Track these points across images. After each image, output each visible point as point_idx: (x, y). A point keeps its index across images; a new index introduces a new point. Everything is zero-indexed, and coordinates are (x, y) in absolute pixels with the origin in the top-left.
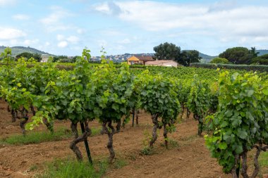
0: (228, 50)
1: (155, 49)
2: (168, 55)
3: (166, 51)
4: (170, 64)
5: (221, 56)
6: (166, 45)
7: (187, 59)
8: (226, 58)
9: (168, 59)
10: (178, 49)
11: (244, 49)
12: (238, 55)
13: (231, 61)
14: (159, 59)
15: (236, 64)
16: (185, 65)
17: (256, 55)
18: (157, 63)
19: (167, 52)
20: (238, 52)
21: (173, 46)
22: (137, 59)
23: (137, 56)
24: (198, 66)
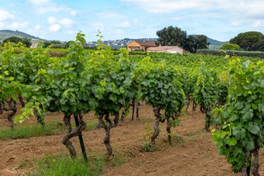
0: (240, 35)
1: (158, 34)
2: (172, 40)
3: (170, 36)
4: (175, 50)
5: (232, 41)
6: (171, 29)
7: (194, 45)
8: (238, 44)
9: (172, 44)
10: (184, 33)
11: (258, 34)
12: (251, 41)
13: (243, 47)
14: (163, 45)
15: (249, 50)
16: (192, 52)
18: (161, 49)
19: (172, 37)
20: (252, 37)
21: (178, 30)
22: (139, 45)
23: (138, 41)
24: (205, 53)
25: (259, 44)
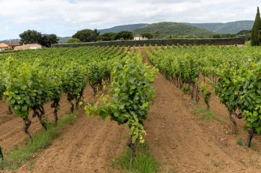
0: (78, 32)
1: (21, 36)
2: (32, 40)
3: (29, 37)
4: (35, 47)
5: (74, 37)
6: (29, 32)
7: (48, 41)
8: (78, 38)
9: (32, 43)
10: (40, 35)
11: (89, 31)
12: (86, 35)
13: (82, 40)
14: (26, 44)
15: (85, 42)
16: (47, 46)
17: (98, 34)
18: (24, 47)
19: (31, 38)
20: (85, 33)
21: (35, 32)
22: (6, 46)
23: (4, 42)
24: (58, 46)
25: (90, 37)
